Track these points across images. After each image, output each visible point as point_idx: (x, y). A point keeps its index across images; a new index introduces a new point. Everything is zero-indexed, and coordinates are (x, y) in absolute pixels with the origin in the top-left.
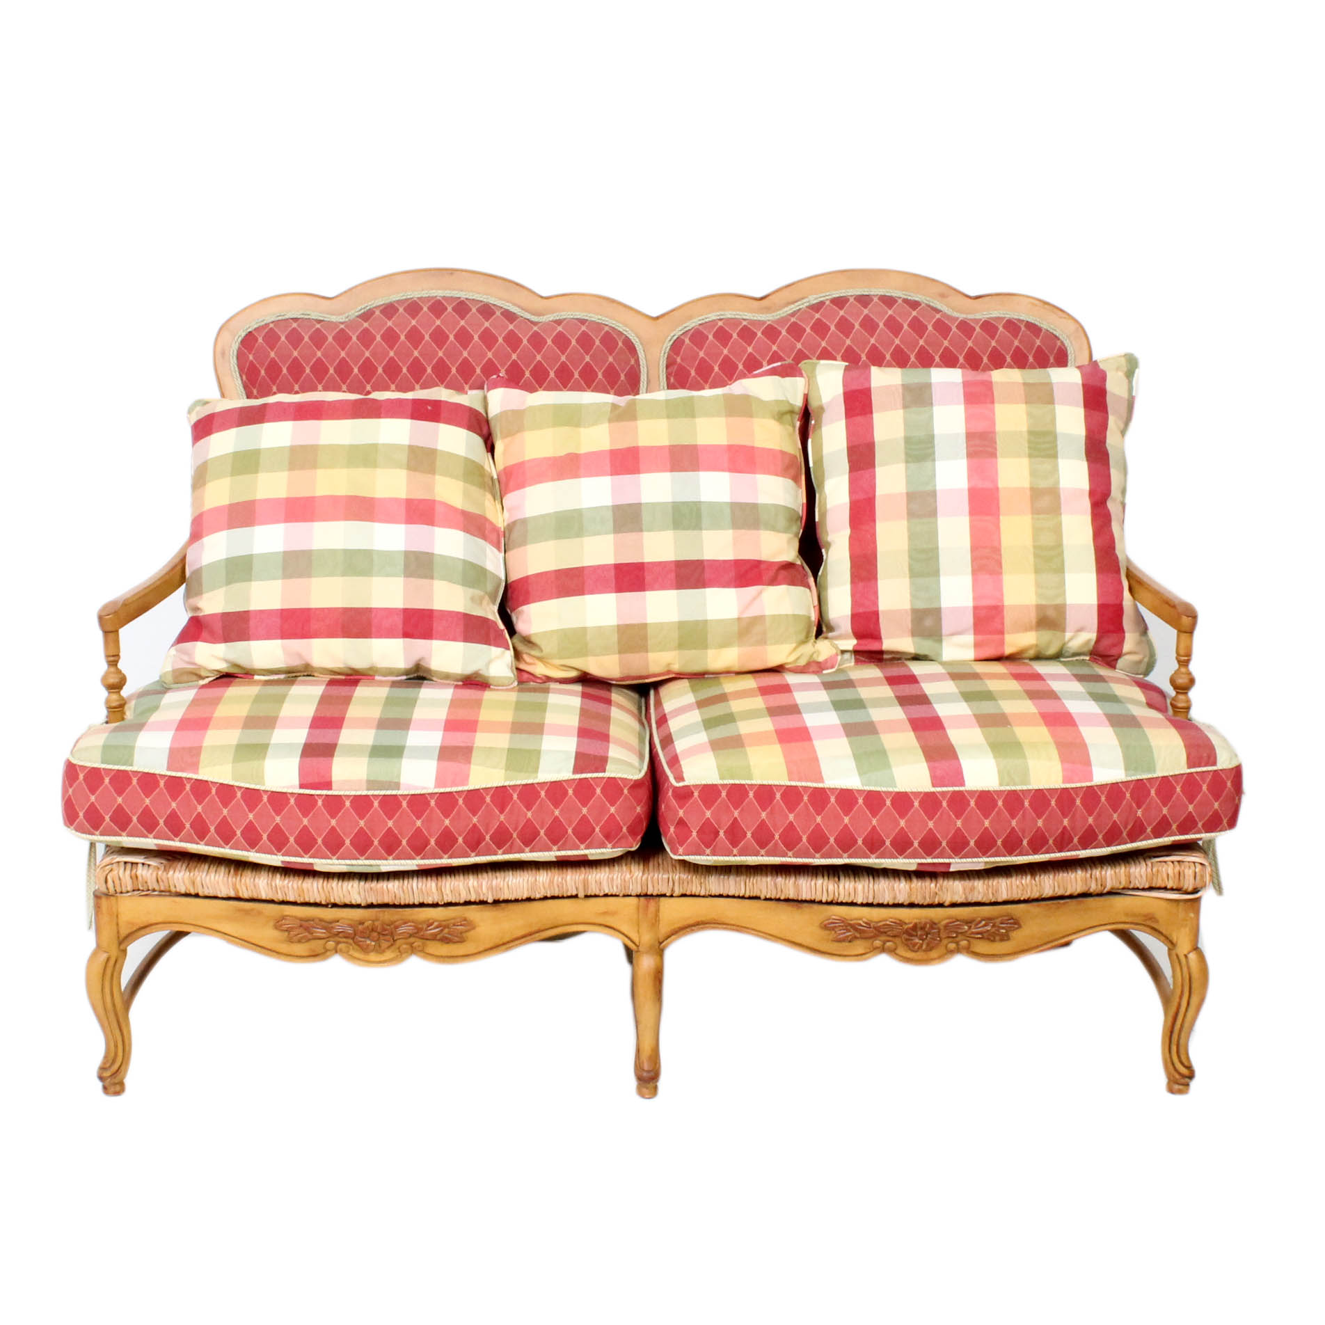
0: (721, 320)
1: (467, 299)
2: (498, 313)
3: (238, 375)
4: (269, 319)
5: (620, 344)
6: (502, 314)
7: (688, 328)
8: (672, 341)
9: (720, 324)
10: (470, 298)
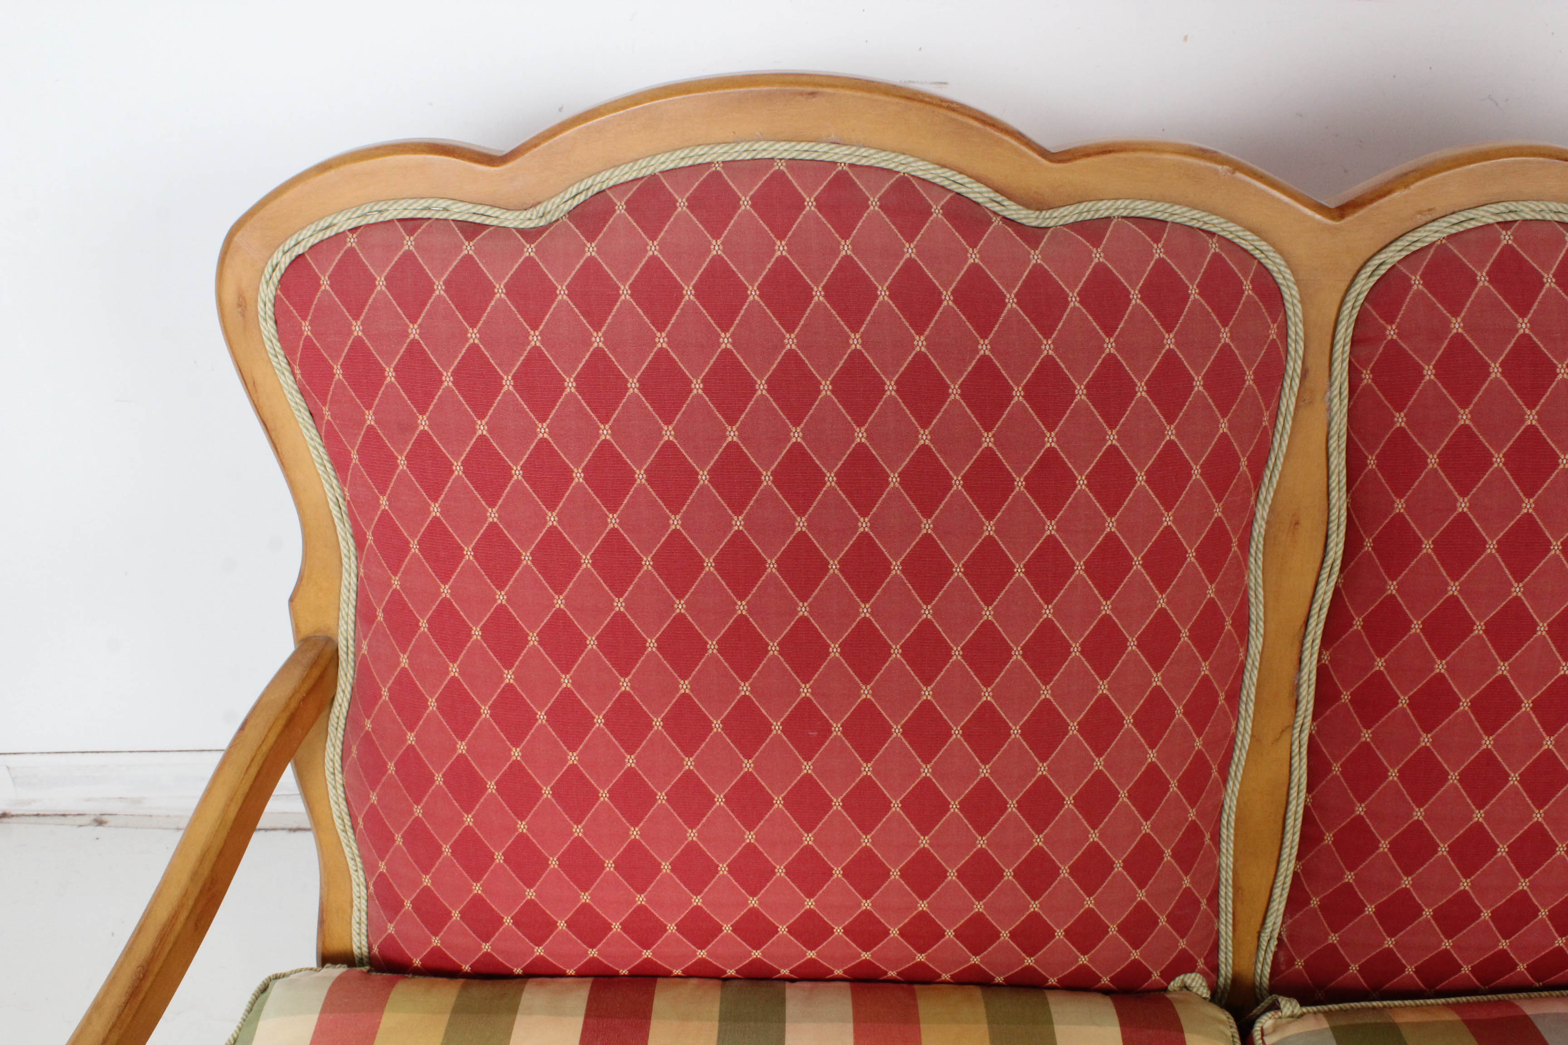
0: (1506, 225)
1: (852, 166)
2: (937, 212)
3: (284, 364)
4: (344, 222)
5: (1247, 287)
6: (947, 211)
7: (1419, 245)
8: (1376, 278)
9: (1506, 238)
10: (863, 162)
